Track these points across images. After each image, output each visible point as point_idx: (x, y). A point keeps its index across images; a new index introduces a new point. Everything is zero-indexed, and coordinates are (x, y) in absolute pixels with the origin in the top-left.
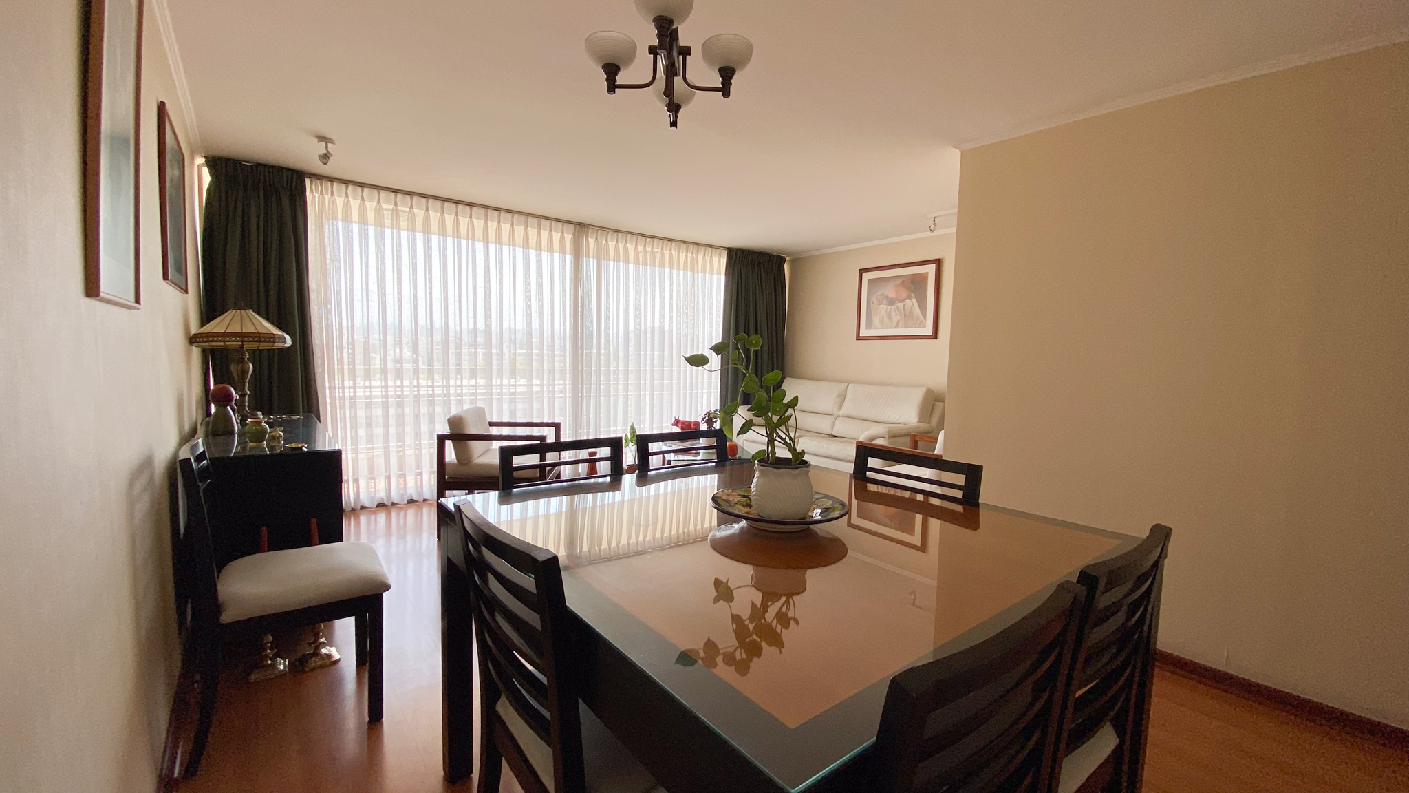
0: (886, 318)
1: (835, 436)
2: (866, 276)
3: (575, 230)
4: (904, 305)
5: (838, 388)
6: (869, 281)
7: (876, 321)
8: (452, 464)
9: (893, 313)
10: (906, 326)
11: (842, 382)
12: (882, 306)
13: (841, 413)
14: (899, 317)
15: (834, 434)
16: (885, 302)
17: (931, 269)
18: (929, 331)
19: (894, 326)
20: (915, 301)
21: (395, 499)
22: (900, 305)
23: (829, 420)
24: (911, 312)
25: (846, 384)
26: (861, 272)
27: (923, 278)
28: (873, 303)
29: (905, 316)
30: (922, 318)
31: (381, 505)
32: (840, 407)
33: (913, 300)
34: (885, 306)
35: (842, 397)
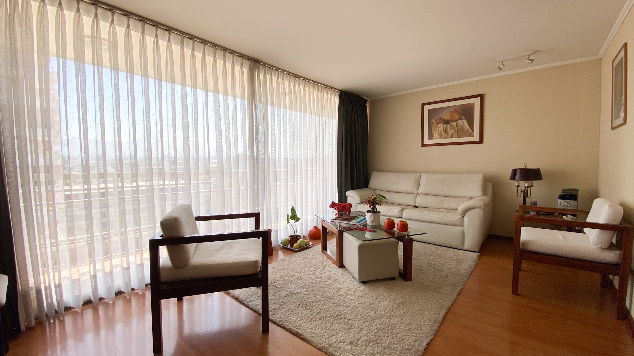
0: (443, 133)
1: (416, 207)
2: (427, 108)
3: (251, 64)
4: (457, 124)
5: (414, 177)
6: (429, 110)
7: (436, 134)
8: (167, 269)
9: (449, 129)
10: (458, 137)
11: (417, 173)
12: (439, 125)
13: (419, 192)
14: (453, 131)
15: (417, 205)
16: (442, 122)
17: (477, 101)
18: (476, 138)
19: (450, 137)
20: (465, 121)
21: (102, 292)
22: (454, 124)
23: (412, 196)
24: (462, 128)
25: (420, 174)
26: (423, 105)
27: (472, 106)
28: (433, 123)
29: (458, 130)
30: (471, 131)
31: (88, 303)
32: (418, 188)
33: (463, 120)
34: (443, 125)
35: (418, 182)
